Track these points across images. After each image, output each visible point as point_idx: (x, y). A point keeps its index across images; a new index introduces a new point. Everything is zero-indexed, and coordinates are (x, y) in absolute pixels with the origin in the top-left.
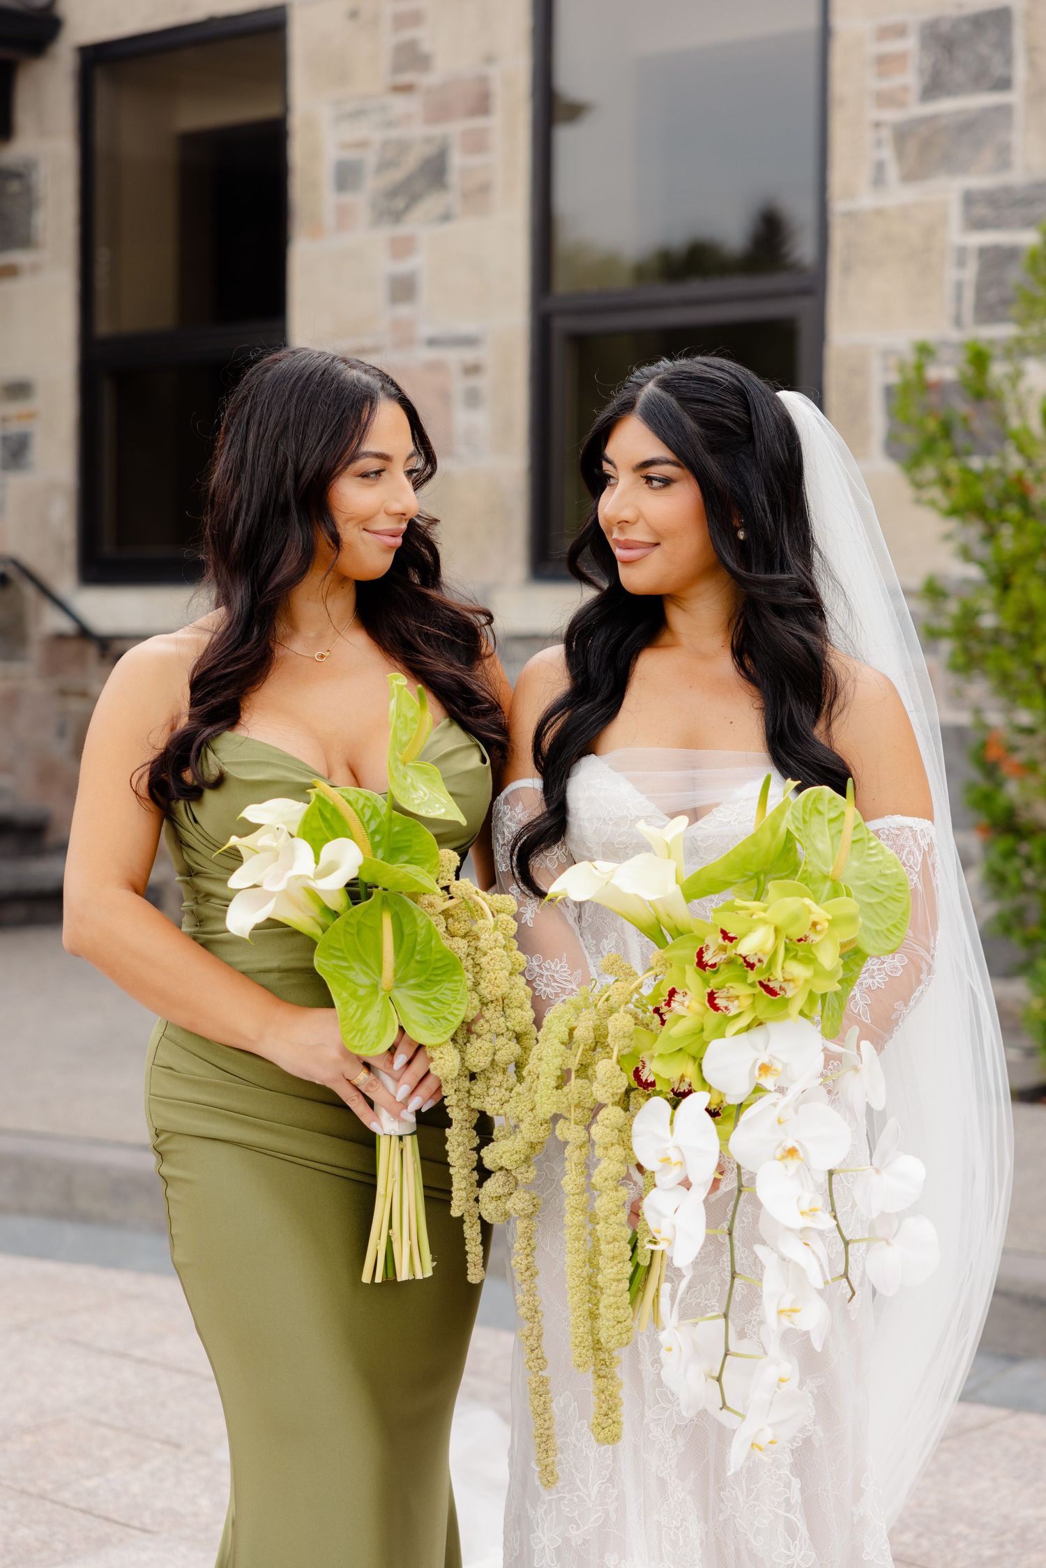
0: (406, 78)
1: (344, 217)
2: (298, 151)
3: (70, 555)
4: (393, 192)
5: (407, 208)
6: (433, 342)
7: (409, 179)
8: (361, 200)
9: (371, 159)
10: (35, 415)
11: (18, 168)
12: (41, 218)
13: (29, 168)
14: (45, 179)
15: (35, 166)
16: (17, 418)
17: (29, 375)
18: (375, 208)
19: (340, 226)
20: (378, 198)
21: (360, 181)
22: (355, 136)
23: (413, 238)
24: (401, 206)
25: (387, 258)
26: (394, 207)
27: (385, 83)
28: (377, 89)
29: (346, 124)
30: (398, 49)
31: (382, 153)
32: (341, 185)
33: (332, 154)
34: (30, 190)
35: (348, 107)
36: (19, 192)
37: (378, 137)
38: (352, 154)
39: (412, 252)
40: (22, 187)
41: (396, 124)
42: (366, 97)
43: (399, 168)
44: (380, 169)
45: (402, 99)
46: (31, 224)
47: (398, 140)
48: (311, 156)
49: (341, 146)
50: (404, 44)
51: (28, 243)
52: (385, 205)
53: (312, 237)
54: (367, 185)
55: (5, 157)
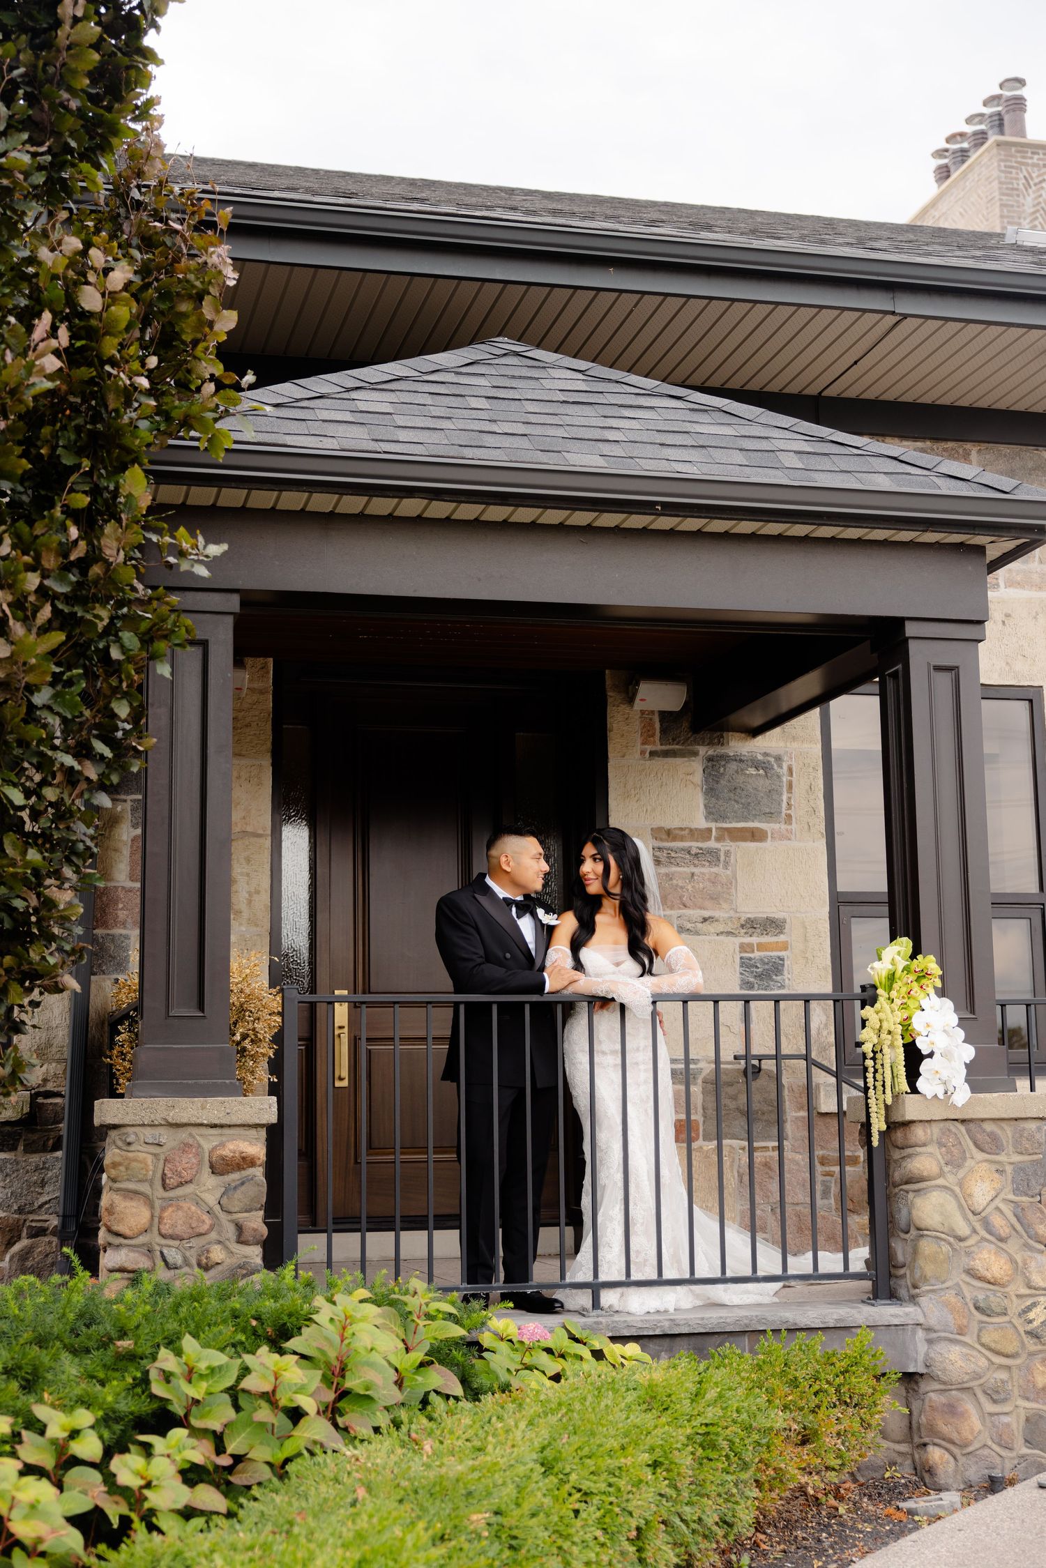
10: (785, 947)
11: (760, 757)
12: (785, 797)
13: (772, 760)
14: (790, 770)
15: (779, 759)
16: (761, 947)
17: (778, 915)
34: (773, 777)
36: (758, 775)
40: (762, 772)
46: (775, 800)
51: (771, 815)
55: (745, 747)
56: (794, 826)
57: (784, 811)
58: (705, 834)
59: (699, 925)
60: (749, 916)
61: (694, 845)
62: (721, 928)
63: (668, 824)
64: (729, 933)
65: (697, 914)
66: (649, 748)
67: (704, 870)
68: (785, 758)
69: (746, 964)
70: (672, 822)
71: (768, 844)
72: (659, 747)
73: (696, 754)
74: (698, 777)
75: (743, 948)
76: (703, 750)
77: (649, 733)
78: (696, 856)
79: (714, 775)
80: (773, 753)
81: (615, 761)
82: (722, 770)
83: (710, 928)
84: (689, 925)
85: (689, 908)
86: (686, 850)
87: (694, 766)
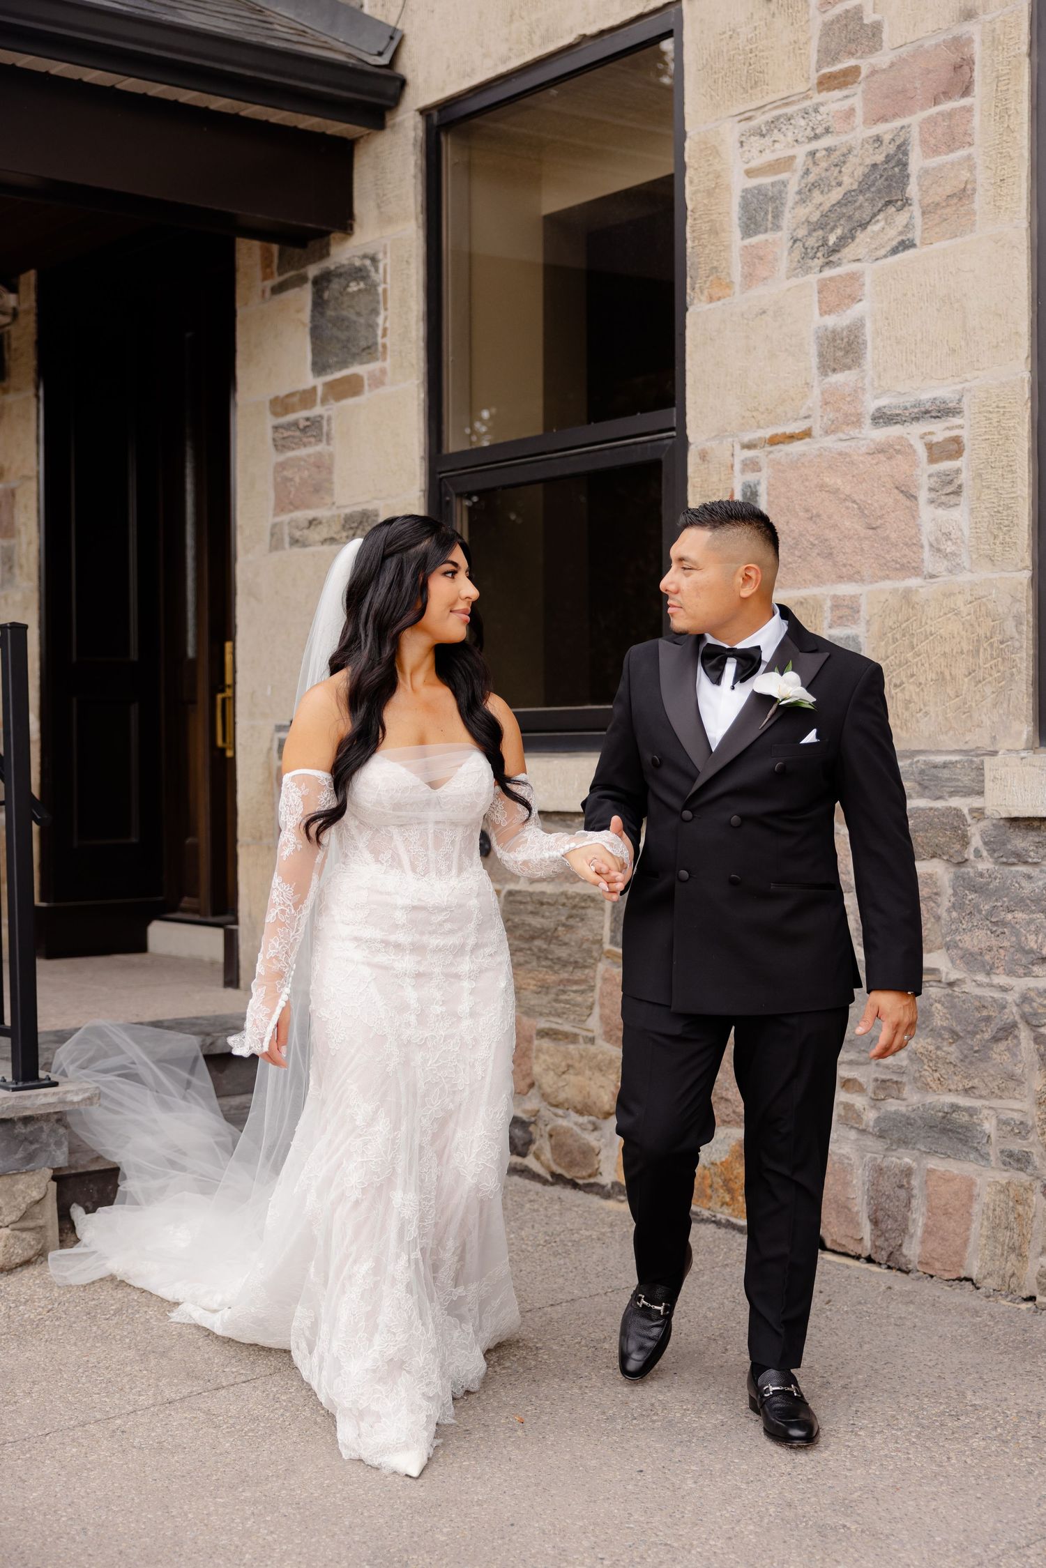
0: (846, 63)
1: (756, 266)
4: (823, 224)
5: (843, 241)
6: (883, 418)
7: (846, 200)
8: (777, 241)
9: (794, 184)
11: (358, 263)
12: (380, 320)
13: (369, 263)
14: (385, 273)
15: (374, 260)
17: (370, 507)
18: (799, 244)
19: (750, 278)
20: (801, 233)
21: (777, 216)
22: (769, 157)
23: (854, 277)
24: (832, 239)
25: (817, 311)
26: (825, 243)
27: (814, 78)
28: (802, 88)
29: (756, 142)
30: (828, 29)
31: (807, 172)
32: (751, 225)
33: (738, 183)
34: (371, 289)
35: (760, 120)
36: (360, 291)
37: (801, 152)
38: (766, 180)
39: (855, 299)
40: (362, 285)
41: (827, 131)
42: (786, 101)
43: (830, 187)
44: (804, 195)
45: (837, 94)
46: (372, 327)
47: (829, 150)
48: (710, 193)
49: (749, 173)
50: (838, 19)
51: (369, 351)
52: (812, 242)
53: (711, 299)
54: (787, 220)
55: (344, 252)
56: (388, 364)
57: (380, 340)
58: (307, 398)
59: (306, 532)
60: (348, 511)
61: (302, 415)
62: (324, 532)
63: (283, 392)
65: (303, 515)
66: (269, 284)
67: (311, 451)
68: (380, 256)
70: (285, 389)
71: (366, 397)
72: (277, 279)
73: (302, 279)
74: (306, 315)
76: (313, 271)
77: (266, 263)
78: (304, 430)
79: (319, 304)
80: (370, 251)
81: (241, 312)
82: (326, 295)
83: (315, 535)
84: (297, 534)
85: (297, 508)
86: (295, 424)
87: (304, 296)
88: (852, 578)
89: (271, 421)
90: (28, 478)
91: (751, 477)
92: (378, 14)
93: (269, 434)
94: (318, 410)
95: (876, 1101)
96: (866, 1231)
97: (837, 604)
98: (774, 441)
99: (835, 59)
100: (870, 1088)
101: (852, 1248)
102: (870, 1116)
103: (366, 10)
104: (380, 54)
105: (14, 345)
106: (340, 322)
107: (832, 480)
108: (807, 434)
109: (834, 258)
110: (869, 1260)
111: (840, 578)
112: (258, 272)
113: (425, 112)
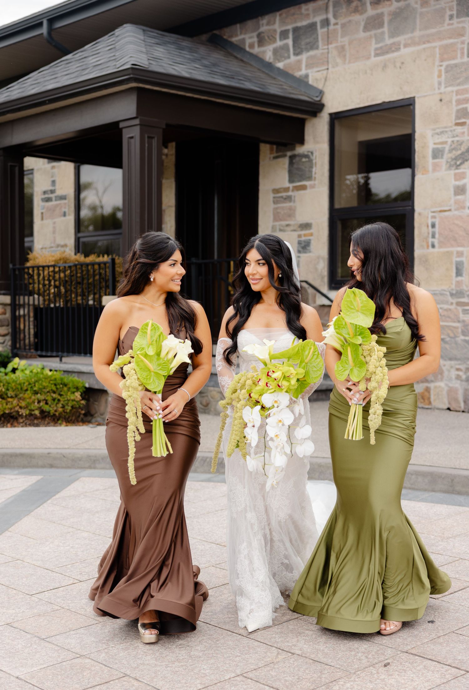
0: (463, 120)
1: (436, 167)
2: (418, 145)
3: (326, 280)
4: (456, 159)
5: (461, 164)
7: (462, 154)
8: (443, 162)
9: (447, 148)
10: (311, 235)
11: (306, 153)
12: (314, 170)
13: (310, 154)
14: (316, 157)
15: (312, 153)
16: (305, 235)
17: (309, 221)
18: (448, 164)
19: (434, 170)
20: (449, 160)
21: (442, 155)
22: (440, 140)
23: (464, 173)
24: (458, 163)
25: (453, 180)
26: (456, 163)
27: (454, 122)
28: (450, 124)
29: (437, 136)
30: (458, 111)
31: (451, 145)
32: (435, 156)
33: (431, 146)
34: (311, 161)
35: (438, 131)
36: (306, 161)
37: (450, 140)
38: (439, 146)
39: (464, 178)
40: (307, 159)
41: (457, 136)
42: (446, 127)
43: (458, 150)
44: (450, 151)
45: (460, 127)
46: (311, 172)
47: (458, 141)
48: (423, 147)
49: (435, 144)
50: (461, 109)
51: (310, 178)
52: (452, 163)
53: (423, 174)
54: (445, 156)
55: (300, 150)
56: (316, 182)
57: (313, 175)
58: (287, 190)
59: (285, 228)
60: (301, 222)
61: (284, 194)
62: (292, 228)
64: (295, 230)
65: (284, 223)
66: (272, 156)
67: (287, 205)
68: (314, 152)
69: (299, 243)
70: (277, 186)
71: (308, 191)
72: (275, 155)
73: (285, 156)
74: (286, 166)
75: (299, 236)
76: (289, 154)
77: (271, 150)
78: (285, 199)
79: (291, 163)
80: (311, 150)
81: (262, 163)
82: (294, 161)
83: (288, 228)
84: (282, 228)
85: (281, 220)
86: (282, 197)
87: (286, 161)
88: (463, 246)
89: (272, 195)
90: (171, 207)
91: (434, 220)
92: (315, 85)
93: (271, 199)
94: (290, 193)
95: (465, 373)
96: (462, 405)
97: (458, 252)
98: (441, 211)
99: (460, 118)
100: (464, 370)
101: (458, 409)
102: (464, 377)
103: (310, 82)
104: (317, 97)
105: (165, 164)
106: (298, 169)
107: (456, 222)
108: (450, 210)
109: (459, 167)
110: (463, 412)
111: (459, 246)
112: (268, 152)
113: (331, 115)
